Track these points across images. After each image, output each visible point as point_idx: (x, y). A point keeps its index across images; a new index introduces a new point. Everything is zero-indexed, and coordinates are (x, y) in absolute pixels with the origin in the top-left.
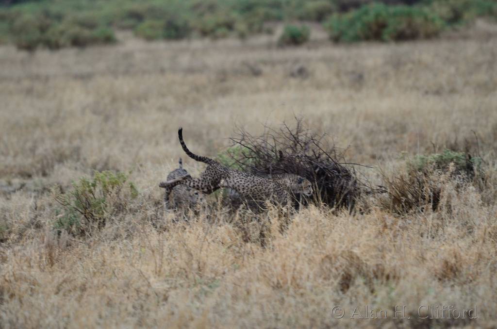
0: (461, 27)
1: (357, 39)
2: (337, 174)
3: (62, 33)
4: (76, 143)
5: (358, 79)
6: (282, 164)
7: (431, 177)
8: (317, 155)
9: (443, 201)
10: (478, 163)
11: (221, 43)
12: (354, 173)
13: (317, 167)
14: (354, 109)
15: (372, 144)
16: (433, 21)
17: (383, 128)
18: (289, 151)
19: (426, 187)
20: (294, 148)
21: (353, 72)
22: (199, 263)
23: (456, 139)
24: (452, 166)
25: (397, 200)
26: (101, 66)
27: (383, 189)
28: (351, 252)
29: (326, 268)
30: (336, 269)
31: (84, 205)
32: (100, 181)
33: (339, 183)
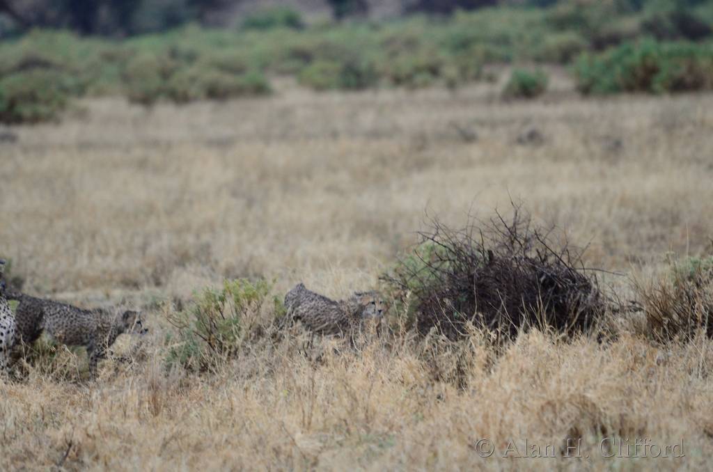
1: (616, 89)
2: (571, 284)
3: (193, 80)
4: (206, 238)
5: (615, 147)
6: (492, 269)
7: (706, 289)
8: (543, 257)
11: (421, 95)
12: (596, 283)
13: (542, 274)
14: (605, 191)
15: (629, 242)
17: (646, 218)
18: (503, 251)
19: (699, 303)
20: (509, 247)
21: (607, 138)
22: (367, 411)
25: (654, 321)
26: (248, 127)
27: (637, 306)
28: (584, 397)
29: (548, 419)
30: (562, 420)
31: (209, 327)
32: (230, 293)
33: (574, 297)
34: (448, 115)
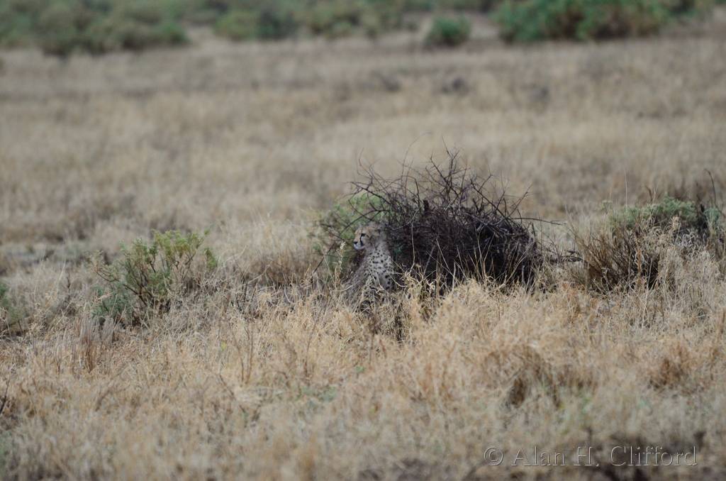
0: (691, 20)
1: (540, 38)
2: (508, 234)
3: (109, 30)
4: (129, 190)
5: (541, 96)
6: (428, 220)
7: (645, 238)
8: (479, 207)
9: (662, 274)
10: (714, 218)
11: (341, 44)
12: (534, 232)
13: (479, 224)
14: (534, 141)
15: (560, 191)
16: (650, 10)
17: (576, 167)
18: (439, 201)
19: (639, 252)
20: (445, 196)
21: (534, 86)
22: (306, 365)
23: (684, 183)
24: (675, 223)
25: (594, 272)
26: (165, 78)
27: (576, 256)
28: (528, 347)
29: (491, 370)
30: (506, 372)
31: (139, 280)
32: (162, 246)
33: (511, 248)
34: (370, 64)
